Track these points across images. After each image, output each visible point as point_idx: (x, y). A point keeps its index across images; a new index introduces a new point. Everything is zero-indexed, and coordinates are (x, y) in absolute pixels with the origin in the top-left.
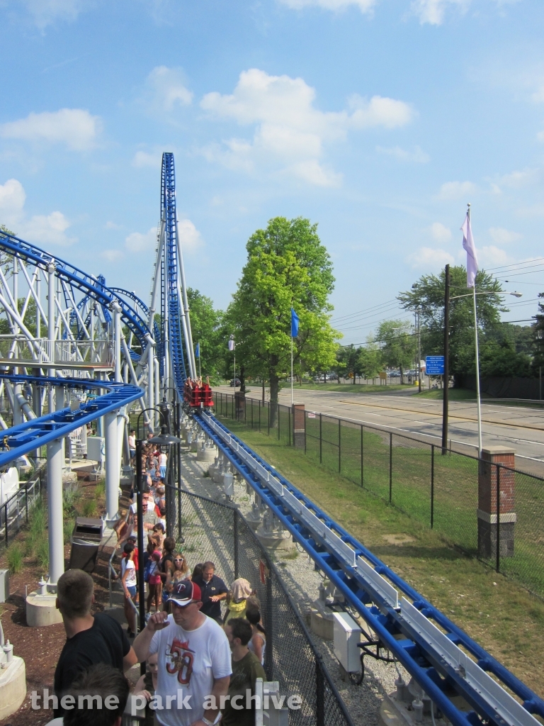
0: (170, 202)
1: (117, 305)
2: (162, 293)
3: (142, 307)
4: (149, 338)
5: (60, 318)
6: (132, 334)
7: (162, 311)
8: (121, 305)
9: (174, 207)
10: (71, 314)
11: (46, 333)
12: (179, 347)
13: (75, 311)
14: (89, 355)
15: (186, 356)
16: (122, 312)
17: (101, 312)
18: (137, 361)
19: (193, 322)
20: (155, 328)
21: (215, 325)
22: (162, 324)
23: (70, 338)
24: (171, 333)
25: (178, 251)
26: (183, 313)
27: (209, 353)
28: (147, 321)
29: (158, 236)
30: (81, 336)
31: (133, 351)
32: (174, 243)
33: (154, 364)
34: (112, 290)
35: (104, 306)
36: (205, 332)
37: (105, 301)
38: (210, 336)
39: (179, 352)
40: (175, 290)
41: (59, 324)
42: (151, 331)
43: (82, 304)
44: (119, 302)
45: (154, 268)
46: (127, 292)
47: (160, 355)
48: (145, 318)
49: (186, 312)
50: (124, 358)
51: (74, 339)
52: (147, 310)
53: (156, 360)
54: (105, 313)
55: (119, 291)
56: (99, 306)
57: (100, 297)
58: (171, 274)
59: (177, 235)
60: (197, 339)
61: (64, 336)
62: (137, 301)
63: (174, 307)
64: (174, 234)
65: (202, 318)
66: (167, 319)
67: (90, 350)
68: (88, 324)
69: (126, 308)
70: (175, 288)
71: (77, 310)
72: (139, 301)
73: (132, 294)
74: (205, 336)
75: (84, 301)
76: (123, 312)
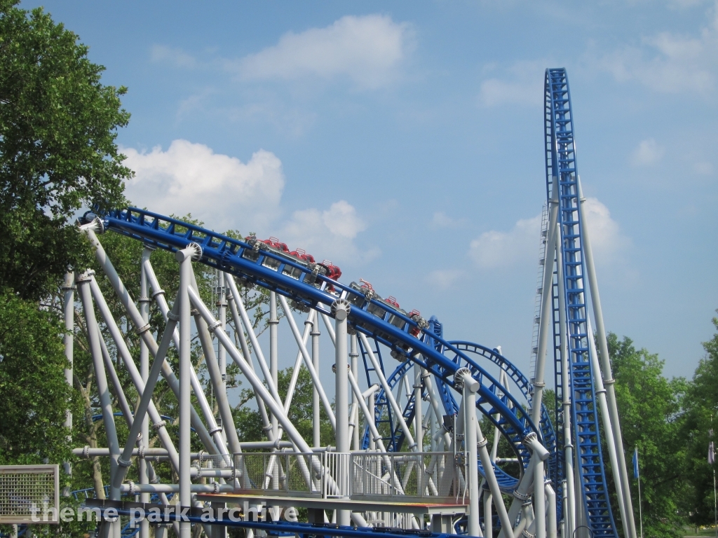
0: (564, 165)
1: (468, 377)
2: (556, 348)
3: (516, 377)
4: (535, 442)
5: (356, 405)
6: (497, 432)
7: (557, 386)
8: (477, 378)
9: (573, 174)
10: (376, 397)
11: (331, 437)
12: (595, 458)
13: (384, 391)
14: (413, 480)
15: (610, 476)
16: (479, 392)
17: (435, 392)
18: (510, 491)
19: (622, 406)
20: (543, 421)
21: (669, 411)
22: (557, 411)
23: (378, 447)
24: (579, 430)
25: (586, 262)
26: (601, 388)
27: (658, 469)
28: (528, 406)
29: (544, 233)
30: (396, 441)
31: (500, 469)
32: (577, 244)
33: (546, 493)
34: (455, 346)
35: (441, 380)
36: (647, 425)
37: (446, 372)
38: (660, 433)
39: (597, 468)
40: (584, 339)
41: (355, 419)
42: (538, 428)
43: (397, 376)
44: (473, 371)
45: (539, 298)
46: (485, 349)
47: (556, 474)
48: (522, 401)
49: (606, 385)
50: (486, 488)
51: (384, 451)
52: (525, 385)
53: (549, 488)
54: (443, 393)
55: (470, 348)
56: (431, 381)
57: (433, 361)
58: (574, 309)
59: (582, 229)
60: (633, 441)
61: (365, 443)
62: (504, 366)
63: (582, 374)
64: (576, 227)
65: (641, 397)
66: (568, 401)
67: (414, 470)
68: (411, 414)
69: (487, 383)
70: (582, 336)
71: (388, 388)
72: (510, 366)
73: (494, 353)
74: (650, 434)
75: (401, 371)
76: (482, 391)
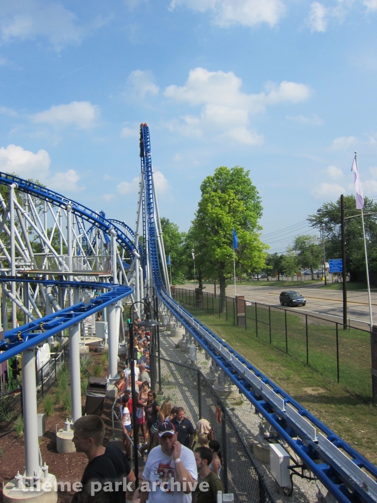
0: (147, 160)
1: (113, 231)
2: (143, 222)
3: (130, 231)
4: (136, 252)
5: (75, 241)
6: (124, 251)
7: (144, 234)
8: (116, 231)
9: (150, 163)
10: (82, 238)
11: (66, 252)
12: (156, 258)
13: (85, 236)
14: (95, 266)
15: (161, 264)
16: (117, 236)
17: (103, 236)
18: (127, 269)
19: (165, 241)
20: (139, 246)
21: (180, 243)
22: (144, 243)
23: (83, 254)
24: (151, 249)
25: (154, 193)
26: (158, 235)
27: (176, 262)
28: (134, 241)
29: (140, 183)
30: (89, 253)
31: (125, 262)
32: (151, 187)
33: (140, 270)
34: (110, 221)
35: (105, 232)
36: (173, 247)
37: (106, 229)
38: (177, 250)
39: (156, 261)
40: (153, 219)
41: (75, 245)
42: (137, 248)
43: (90, 231)
44: (115, 229)
45: (138, 205)
46: (120, 222)
47: (143, 264)
48: (132, 239)
49: (160, 234)
50: (119, 267)
51: (85, 255)
52: (133, 234)
53: (141, 268)
54: (105, 236)
55: (115, 221)
56: (101, 232)
57: (102, 226)
58: (149, 209)
59: (152, 182)
60: (168, 253)
61: (79, 253)
62: (126, 228)
63: (152, 231)
64: (151, 181)
65: (171, 238)
66: (147, 239)
67: (96, 262)
68: (94, 244)
69: (120, 233)
70: (152, 218)
71: (86, 235)
72: (128, 228)
73: (123, 223)
74: (174, 250)
75: (91, 229)
76: (118, 236)
